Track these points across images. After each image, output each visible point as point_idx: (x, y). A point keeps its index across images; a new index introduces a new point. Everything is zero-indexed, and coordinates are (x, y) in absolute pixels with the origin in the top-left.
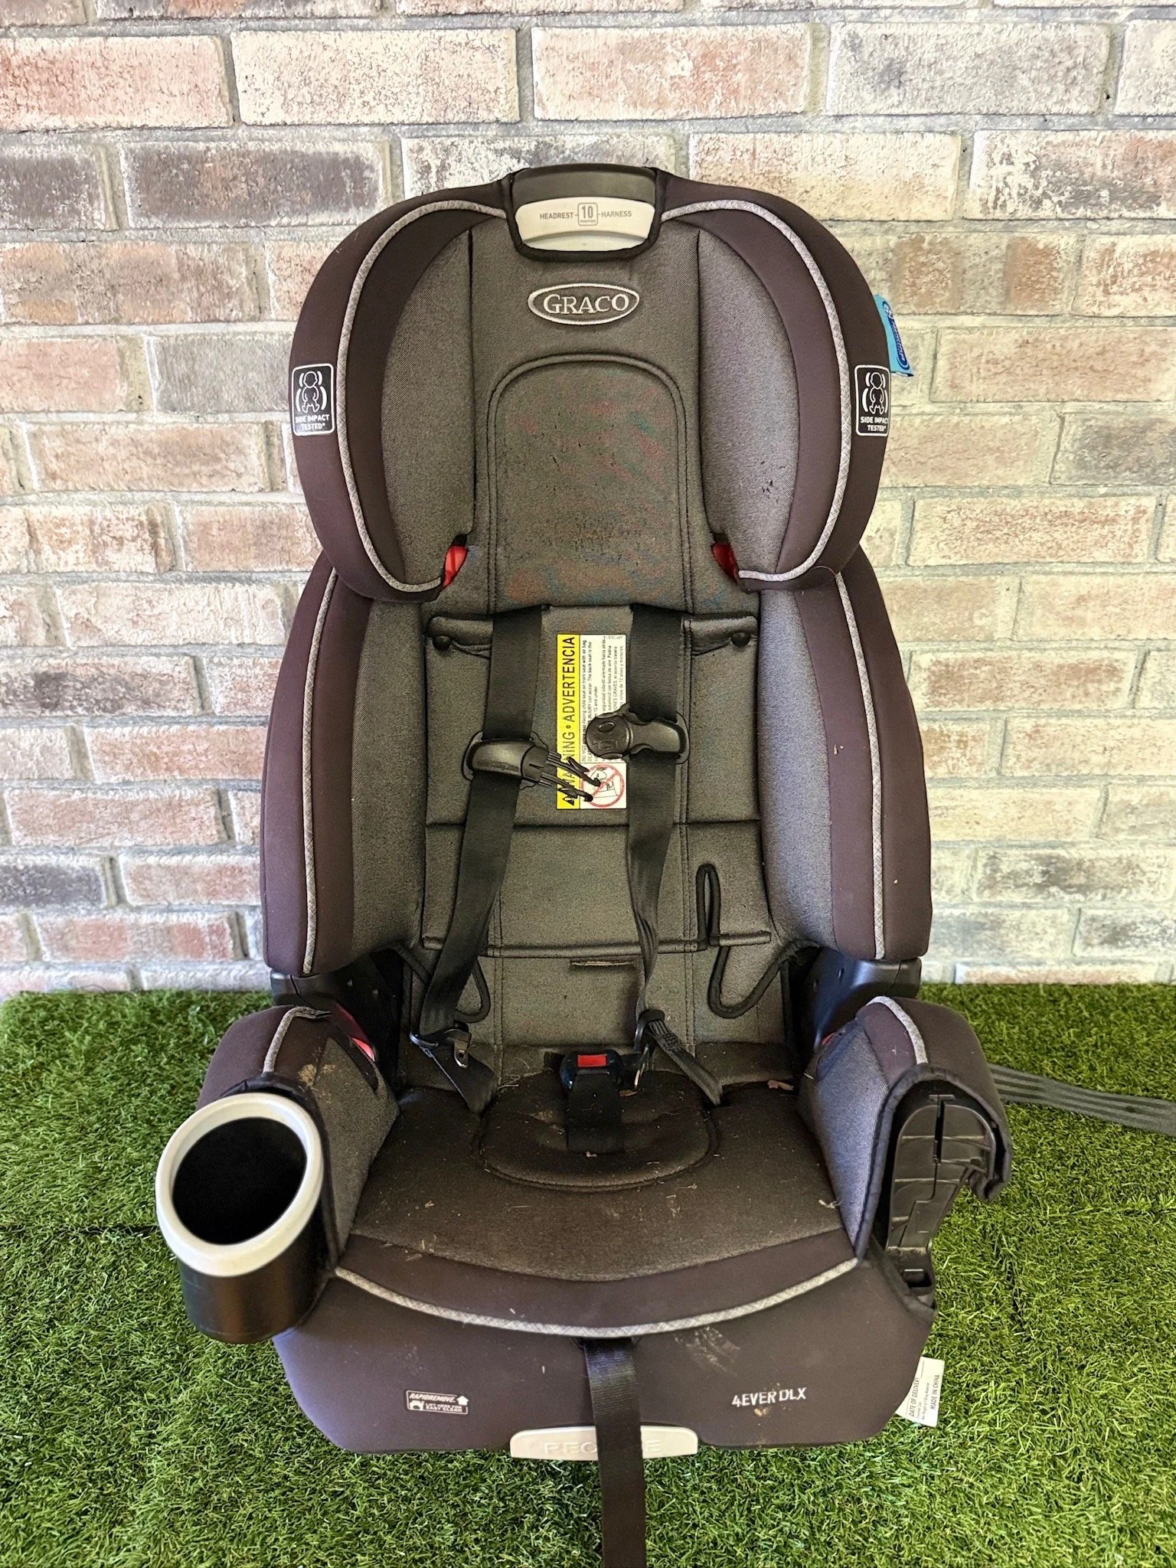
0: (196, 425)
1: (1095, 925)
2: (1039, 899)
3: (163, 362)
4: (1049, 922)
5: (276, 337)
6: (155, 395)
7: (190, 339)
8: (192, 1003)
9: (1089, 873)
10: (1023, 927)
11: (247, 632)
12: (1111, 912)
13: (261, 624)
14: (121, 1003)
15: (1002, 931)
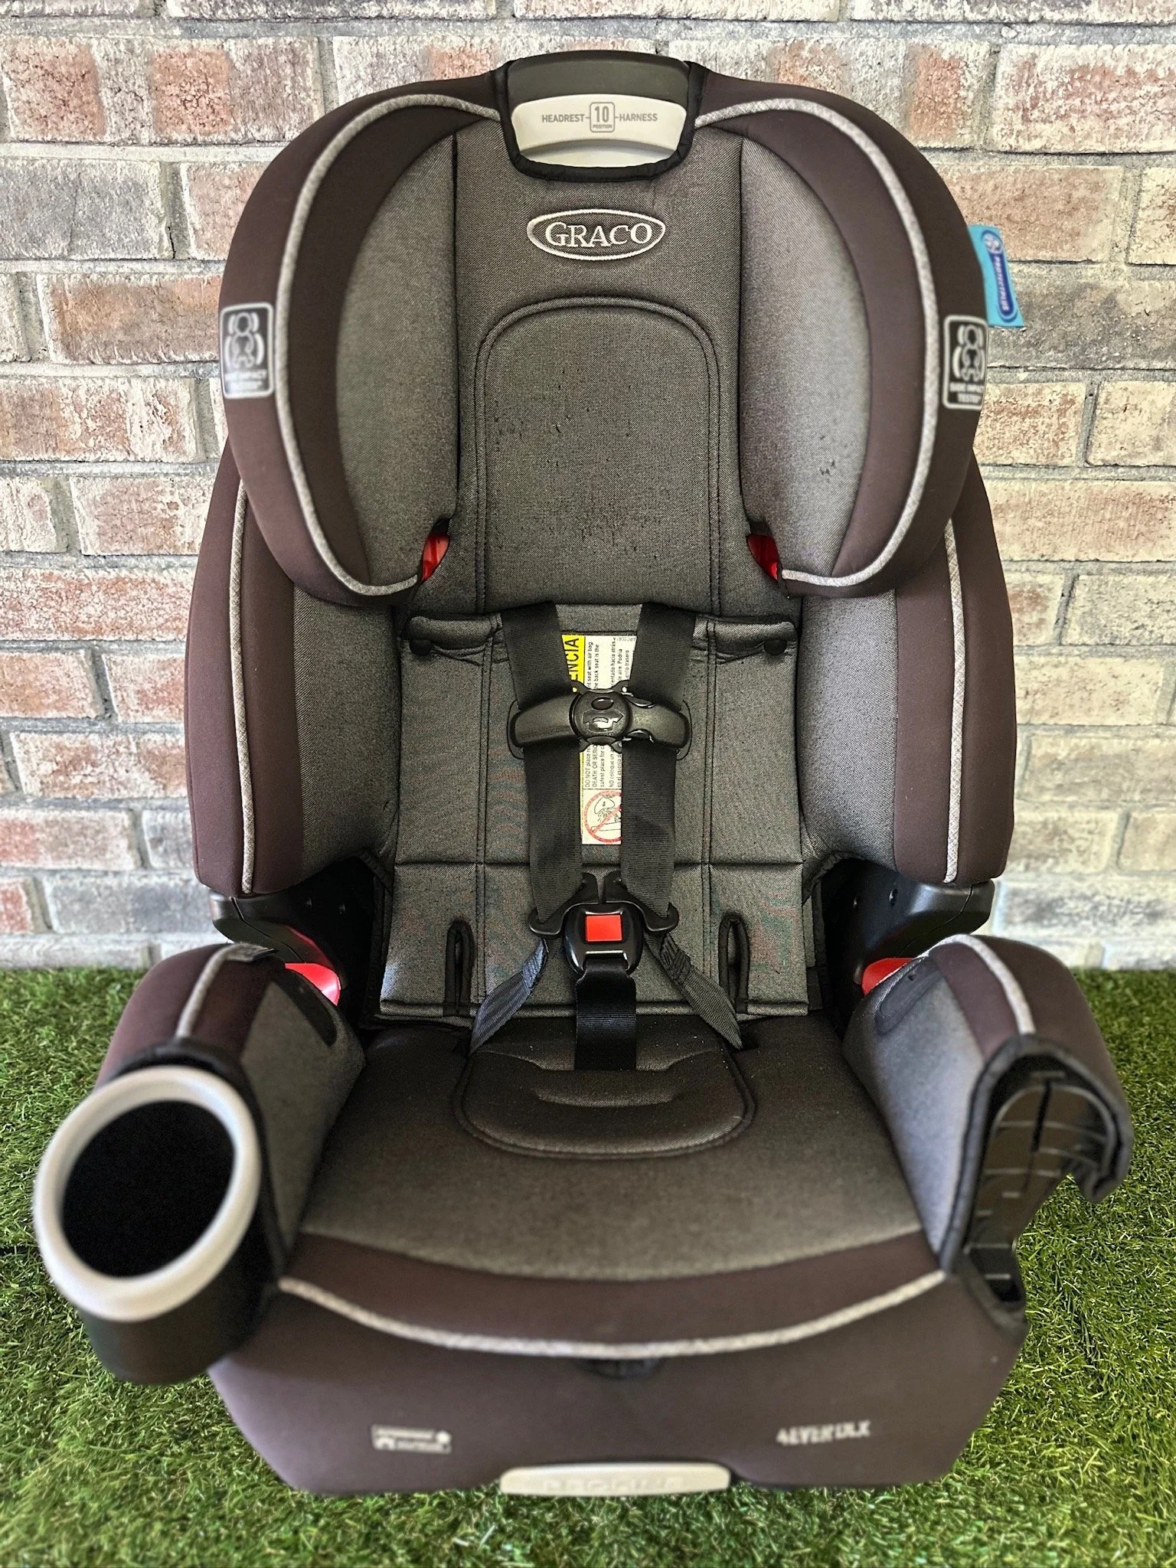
1: (1018, 900)
5: (19, 163)
11: (12, 536)
13: (28, 527)
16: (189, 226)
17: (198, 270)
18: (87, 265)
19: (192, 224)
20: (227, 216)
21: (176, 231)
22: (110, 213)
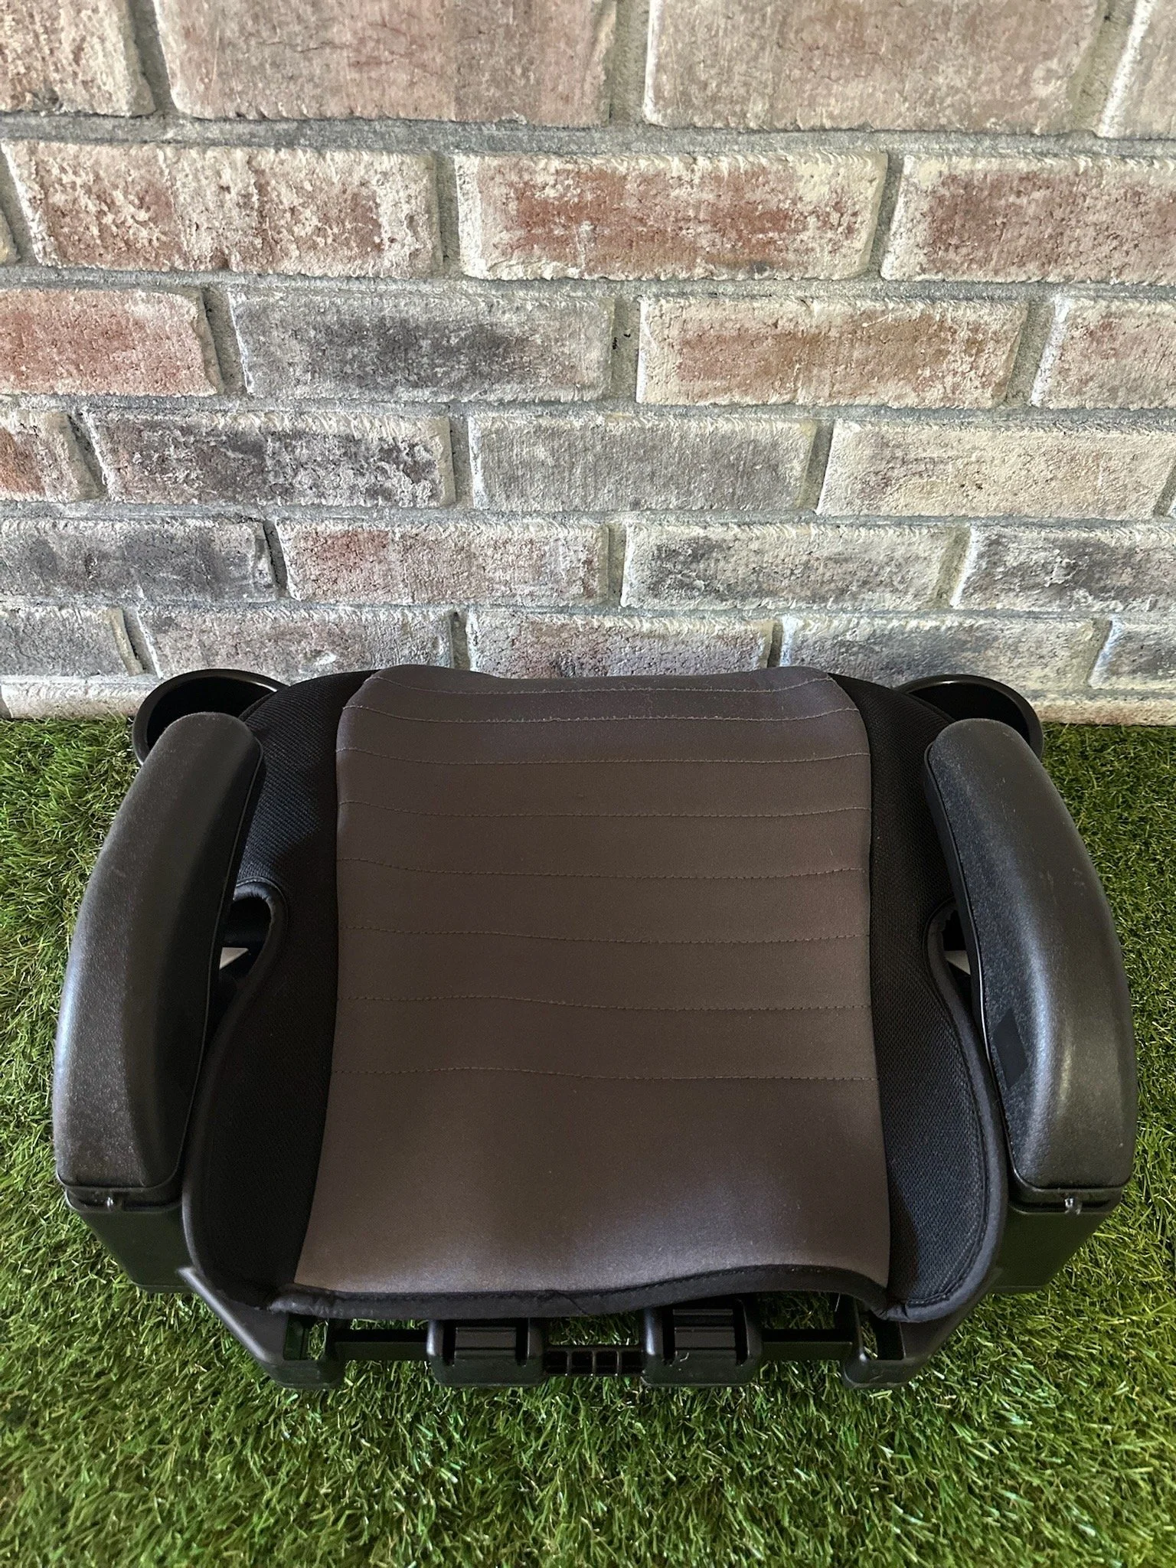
2: (1055, 607)
4: (1062, 640)
9: (1139, 570)
10: (1023, 648)
12: (1156, 628)
15: (990, 653)
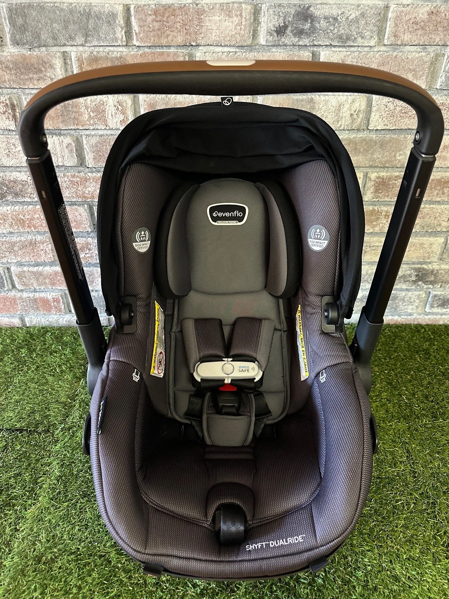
0: (29, 53)
1: (436, 298)
3: (10, 18)
5: (65, 5)
6: (8, 36)
7: (23, 5)
8: (48, 331)
11: (60, 160)
13: (66, 156)
14: (18, 331)
16: (134, 31)
17: (136, 50)
18: (91, 48)
19: (135, 30)
20: (149, 27)
21: (129, 33)
22: (102, 26)
